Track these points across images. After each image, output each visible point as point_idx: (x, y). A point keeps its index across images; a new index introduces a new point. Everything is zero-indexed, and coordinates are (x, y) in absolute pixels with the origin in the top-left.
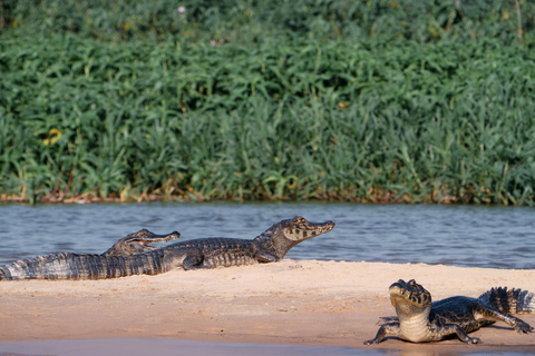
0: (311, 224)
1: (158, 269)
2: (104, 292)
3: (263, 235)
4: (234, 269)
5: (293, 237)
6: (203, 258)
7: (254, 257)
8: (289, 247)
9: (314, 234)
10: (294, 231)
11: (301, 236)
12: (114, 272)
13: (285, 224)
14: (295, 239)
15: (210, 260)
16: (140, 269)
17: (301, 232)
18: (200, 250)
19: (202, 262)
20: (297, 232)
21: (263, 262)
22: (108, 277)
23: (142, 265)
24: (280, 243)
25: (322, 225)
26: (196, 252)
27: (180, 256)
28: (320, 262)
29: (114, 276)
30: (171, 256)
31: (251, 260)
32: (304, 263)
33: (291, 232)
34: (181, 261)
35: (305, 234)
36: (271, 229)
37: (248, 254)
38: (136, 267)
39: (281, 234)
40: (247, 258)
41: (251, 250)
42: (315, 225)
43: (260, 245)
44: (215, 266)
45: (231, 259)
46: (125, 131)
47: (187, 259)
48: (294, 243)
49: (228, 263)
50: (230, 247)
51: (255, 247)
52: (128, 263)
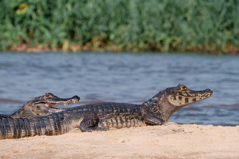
0: (192, 92)
1: (58, 130)
2: (6, 154)
3: (150, 100)
4: (125, 130)
5: (176, 103)
6: (98, 120)
7: (142, 120)
8: (172, 112)
9: (194, 100)
10: (177, 97)
11: (183, 102)
12: (20, 132)
13: (170, 91)
14: (178, 104)
15: (104, 123)
16: (43, 130)
17: (183, 99)
18: (95, 114)
19: (97, 124)
20: (180, 98)
21: (150, 124)
22: (15, 137)
23: (44, 126)
24: (165, 108)
25: (201, 92)
26: (91, 116)
27: (77, 119)
28: (200, 126)
29: (19, 137)
30: (70, 118)
31: (140, 123)
32: (186, 127)
33: (175, 99)
34: (79, 123)
35: (187, 100)
36: (157, 96)
37: (137, 118)
38: (39, 127)
39: (166, 100)
40: (136, 121)
41: (140, 114)
42: (196, 93)
43: (148, 109)
44: (108, 128)
45: (122, 122)
46: (69, 6)
47: (84, 121)
48: (177, 108)
49: (120, 125)
50: (121, 111)
51: (143, 112)
52: (32, 124)
